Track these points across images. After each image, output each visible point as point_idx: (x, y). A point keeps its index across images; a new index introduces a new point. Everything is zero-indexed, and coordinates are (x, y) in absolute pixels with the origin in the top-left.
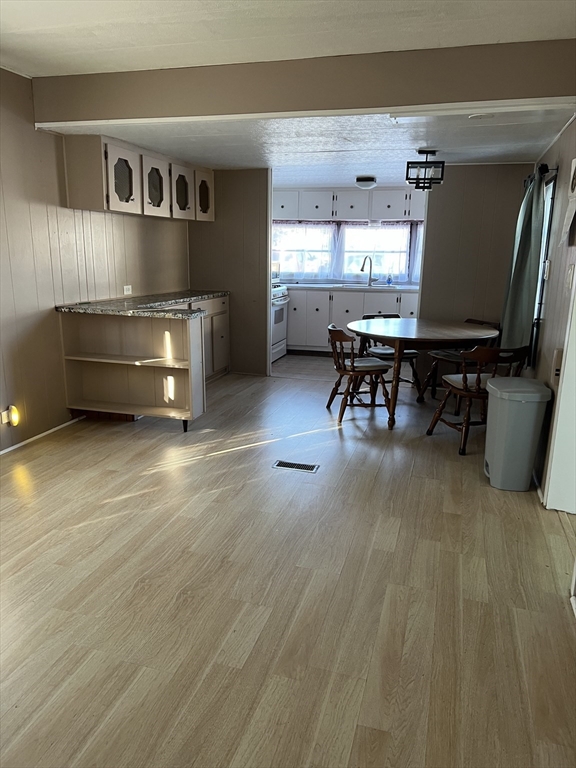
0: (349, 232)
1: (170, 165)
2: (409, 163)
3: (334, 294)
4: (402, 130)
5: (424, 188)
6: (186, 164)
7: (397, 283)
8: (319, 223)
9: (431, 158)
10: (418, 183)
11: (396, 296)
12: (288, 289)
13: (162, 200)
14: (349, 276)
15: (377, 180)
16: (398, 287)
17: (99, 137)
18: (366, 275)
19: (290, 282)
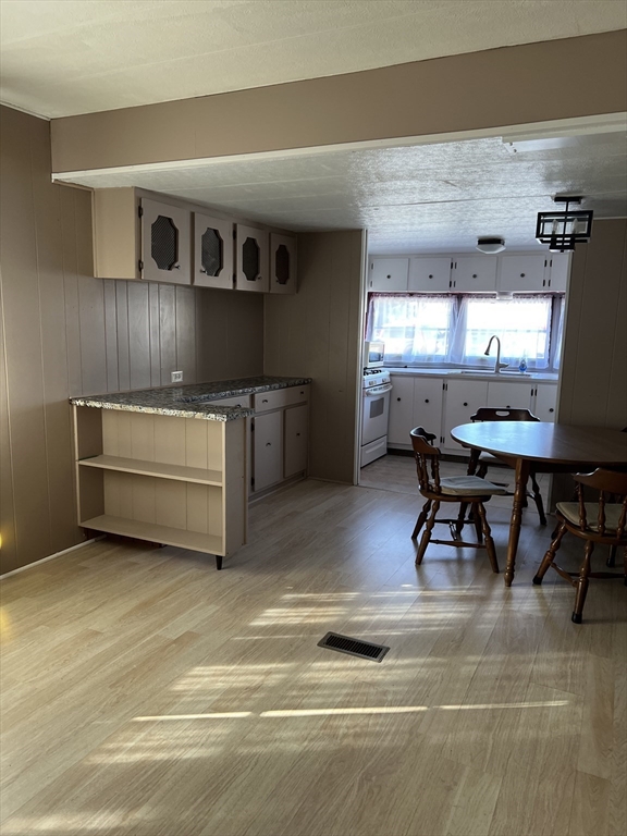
0: (473, 307)
1: (235, 226)
2: (540, 214)
3: (450, 383)
4: (525, 164)
5: (562, 248)
6: (259, 224)
7: (533, 370)
8: (434, 295)
9: (572, 207)
10: (554, 241)
11: (529, 387)
12: (391, 375)
13: (221, 267)
14: (472, 359)
15: (506, 242)
16: (534, 376)
18: (492, 359)
19: (397, 365)
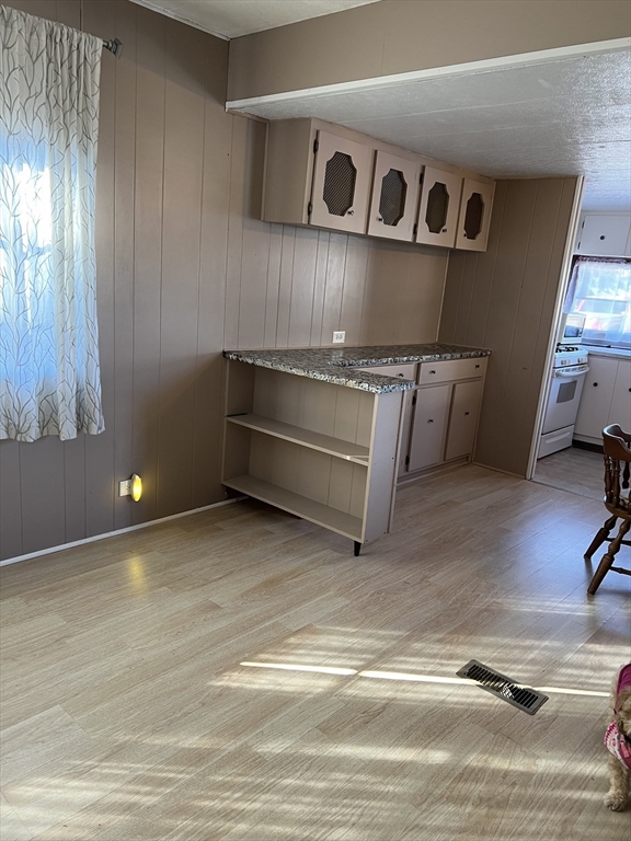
1: (423, 168)
6: (451, 166)
12: (589, 355)
13: (400, 216)
17: (308, 120)
19: (598, 344)
